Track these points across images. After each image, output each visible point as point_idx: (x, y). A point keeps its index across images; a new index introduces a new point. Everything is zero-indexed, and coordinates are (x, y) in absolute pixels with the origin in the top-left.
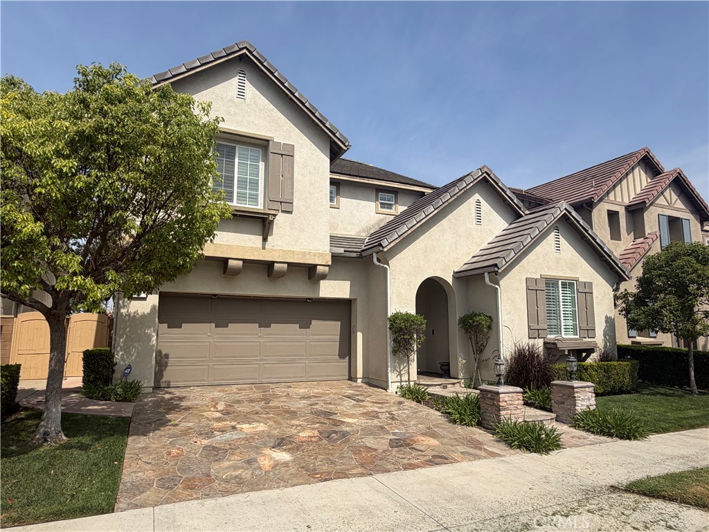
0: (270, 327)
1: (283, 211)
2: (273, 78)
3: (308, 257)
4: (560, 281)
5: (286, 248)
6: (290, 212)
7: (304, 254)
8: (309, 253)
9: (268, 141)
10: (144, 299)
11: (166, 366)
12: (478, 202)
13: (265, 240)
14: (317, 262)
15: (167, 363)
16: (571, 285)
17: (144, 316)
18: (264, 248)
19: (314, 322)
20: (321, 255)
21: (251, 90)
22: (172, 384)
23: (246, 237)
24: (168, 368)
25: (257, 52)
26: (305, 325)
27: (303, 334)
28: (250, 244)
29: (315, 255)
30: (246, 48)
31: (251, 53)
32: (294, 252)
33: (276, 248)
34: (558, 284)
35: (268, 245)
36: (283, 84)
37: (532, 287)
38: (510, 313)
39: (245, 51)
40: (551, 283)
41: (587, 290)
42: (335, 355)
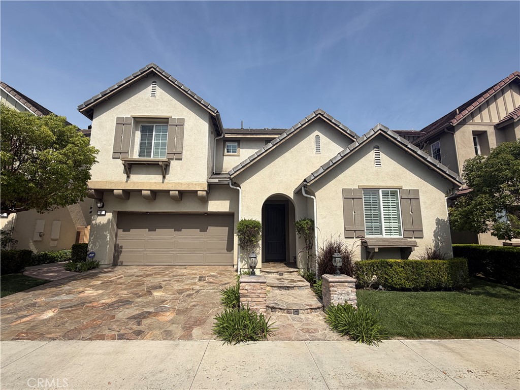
0: (181, 231)
1: (176, 159)
2: (169, 81)
3: (191, 186)
4: (381, 191)
5: (177, 181)
6: (181, 159)
7: (189, 184)
8: (192, 184)
9: (168, 118)
10: (104, 215)
11: (121, 253)
12: (318, 137)
13: (164, 177)
14: (197, 189)
15: (121, 251)
16: (394, 194)
17: (103, 225)
18: (163, 182)
19: (209, 228)
20: (200, 184)
21: (159, 91)
22: (124, 264)
23: (152, 176)
24: (122, 254)
25: (159, 68)
26: (204, 230)
27: (203, 236)
28: (154, 181)
29: (196, 185)
30: (152, 67)
31: (155, 69)
32: (182, 183)
33: (171, 182)
34: (379, 192)
35: (166, 181)
36: (174, 83)
37: (349, 197)
38: (325, 217)
39: (152, 69)
40: (371, 191)
41: (413, 197)
42: (224, 249)
